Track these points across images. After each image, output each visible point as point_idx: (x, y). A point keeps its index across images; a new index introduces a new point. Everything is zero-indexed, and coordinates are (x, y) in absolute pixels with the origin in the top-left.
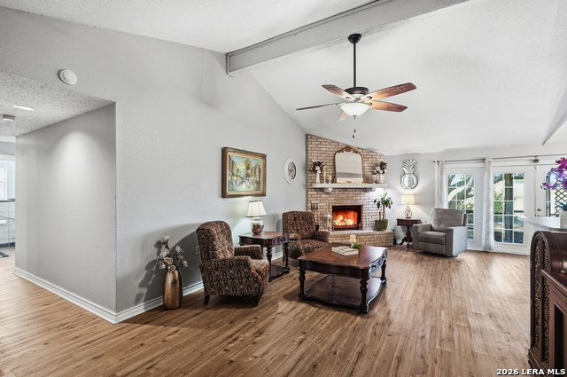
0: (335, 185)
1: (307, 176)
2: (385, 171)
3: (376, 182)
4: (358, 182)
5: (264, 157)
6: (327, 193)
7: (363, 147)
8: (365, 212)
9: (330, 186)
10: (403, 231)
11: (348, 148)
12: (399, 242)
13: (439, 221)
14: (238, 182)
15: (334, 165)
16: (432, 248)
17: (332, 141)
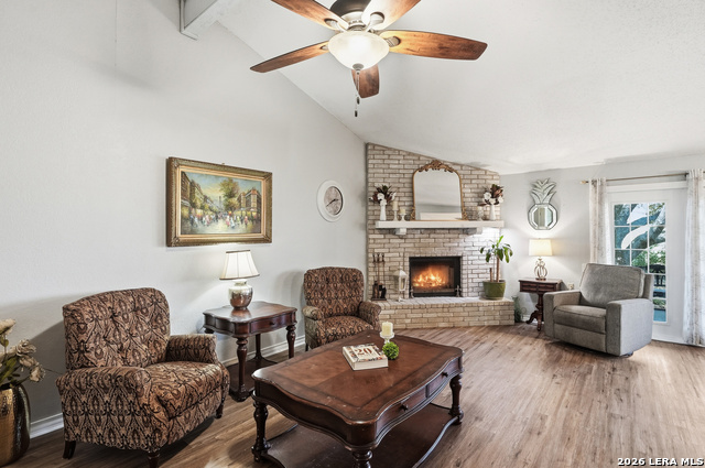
0: (412, 224)
1: (367, 210)
2: (500, 199)
3: (485, 219)
4: (453, 220)
5: (268, 176)
6: (401, 237)
7: (463, 162)
8: (465, 266)
9: (402, 226)
10: (533, 301)
11: (436, 165)
12: (526, 318)
13: (596, 287)
14: (206, 219)
15: (412, 192)
16: (580, 336)
17: (409, 154)
